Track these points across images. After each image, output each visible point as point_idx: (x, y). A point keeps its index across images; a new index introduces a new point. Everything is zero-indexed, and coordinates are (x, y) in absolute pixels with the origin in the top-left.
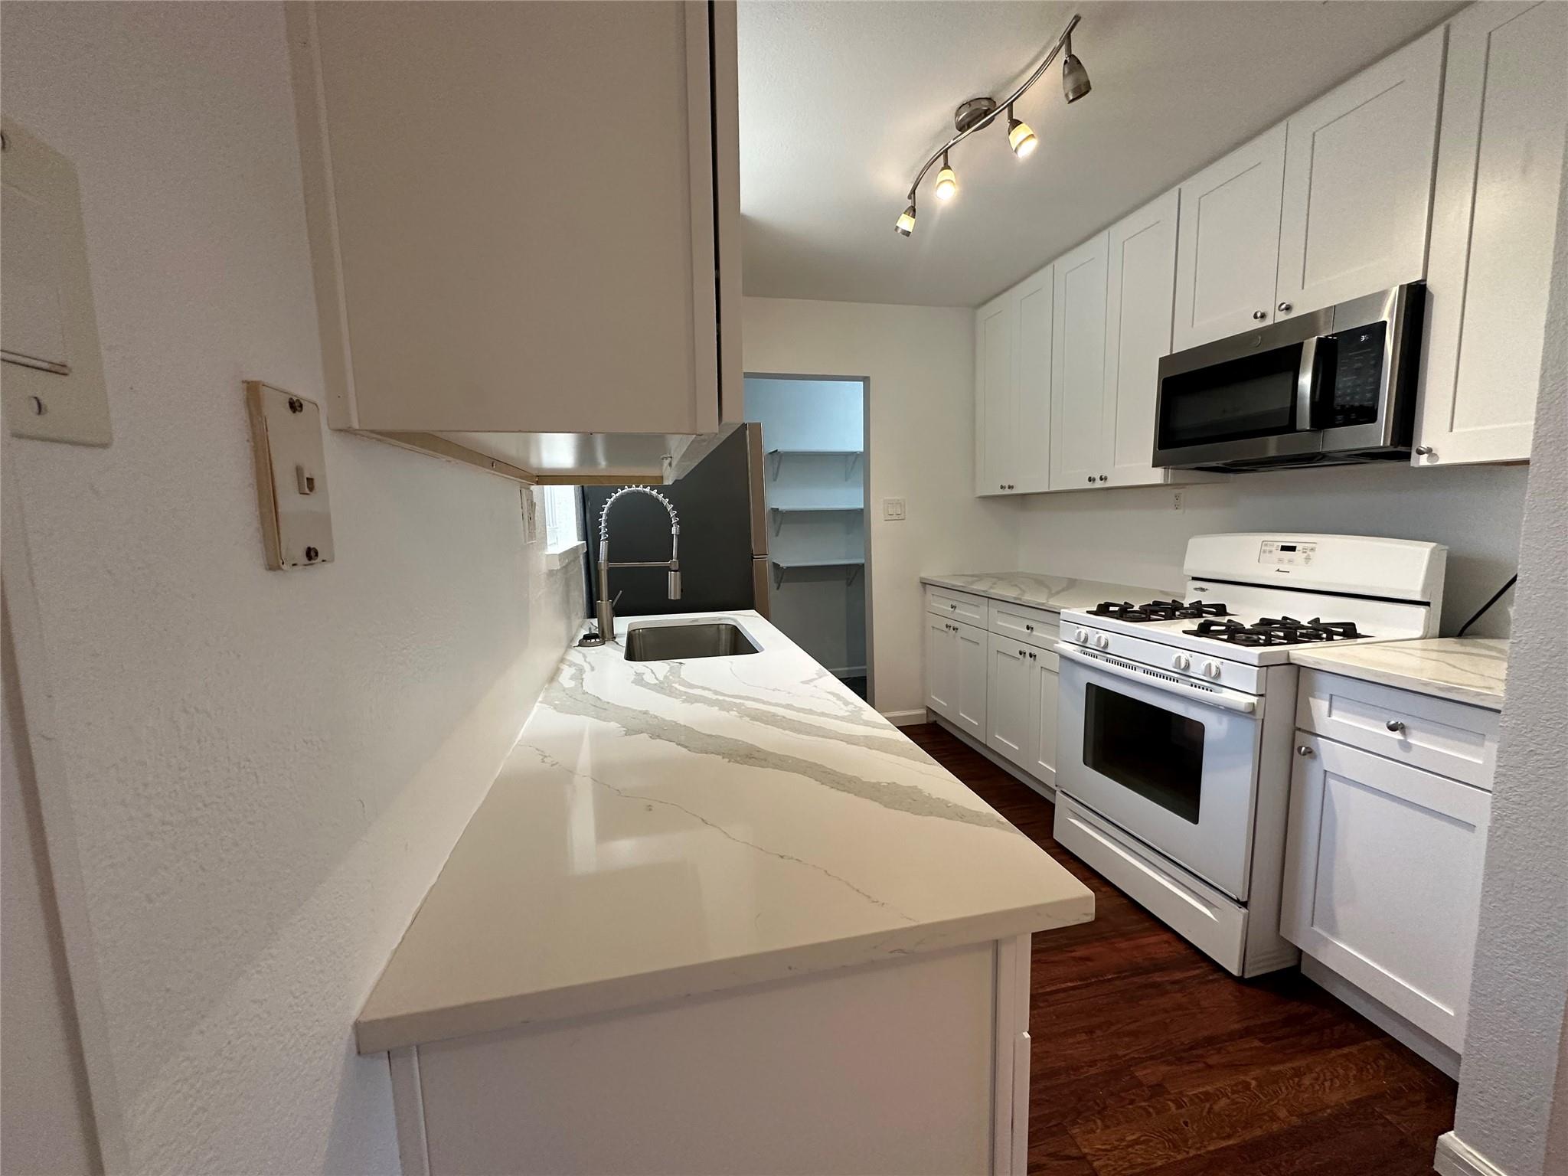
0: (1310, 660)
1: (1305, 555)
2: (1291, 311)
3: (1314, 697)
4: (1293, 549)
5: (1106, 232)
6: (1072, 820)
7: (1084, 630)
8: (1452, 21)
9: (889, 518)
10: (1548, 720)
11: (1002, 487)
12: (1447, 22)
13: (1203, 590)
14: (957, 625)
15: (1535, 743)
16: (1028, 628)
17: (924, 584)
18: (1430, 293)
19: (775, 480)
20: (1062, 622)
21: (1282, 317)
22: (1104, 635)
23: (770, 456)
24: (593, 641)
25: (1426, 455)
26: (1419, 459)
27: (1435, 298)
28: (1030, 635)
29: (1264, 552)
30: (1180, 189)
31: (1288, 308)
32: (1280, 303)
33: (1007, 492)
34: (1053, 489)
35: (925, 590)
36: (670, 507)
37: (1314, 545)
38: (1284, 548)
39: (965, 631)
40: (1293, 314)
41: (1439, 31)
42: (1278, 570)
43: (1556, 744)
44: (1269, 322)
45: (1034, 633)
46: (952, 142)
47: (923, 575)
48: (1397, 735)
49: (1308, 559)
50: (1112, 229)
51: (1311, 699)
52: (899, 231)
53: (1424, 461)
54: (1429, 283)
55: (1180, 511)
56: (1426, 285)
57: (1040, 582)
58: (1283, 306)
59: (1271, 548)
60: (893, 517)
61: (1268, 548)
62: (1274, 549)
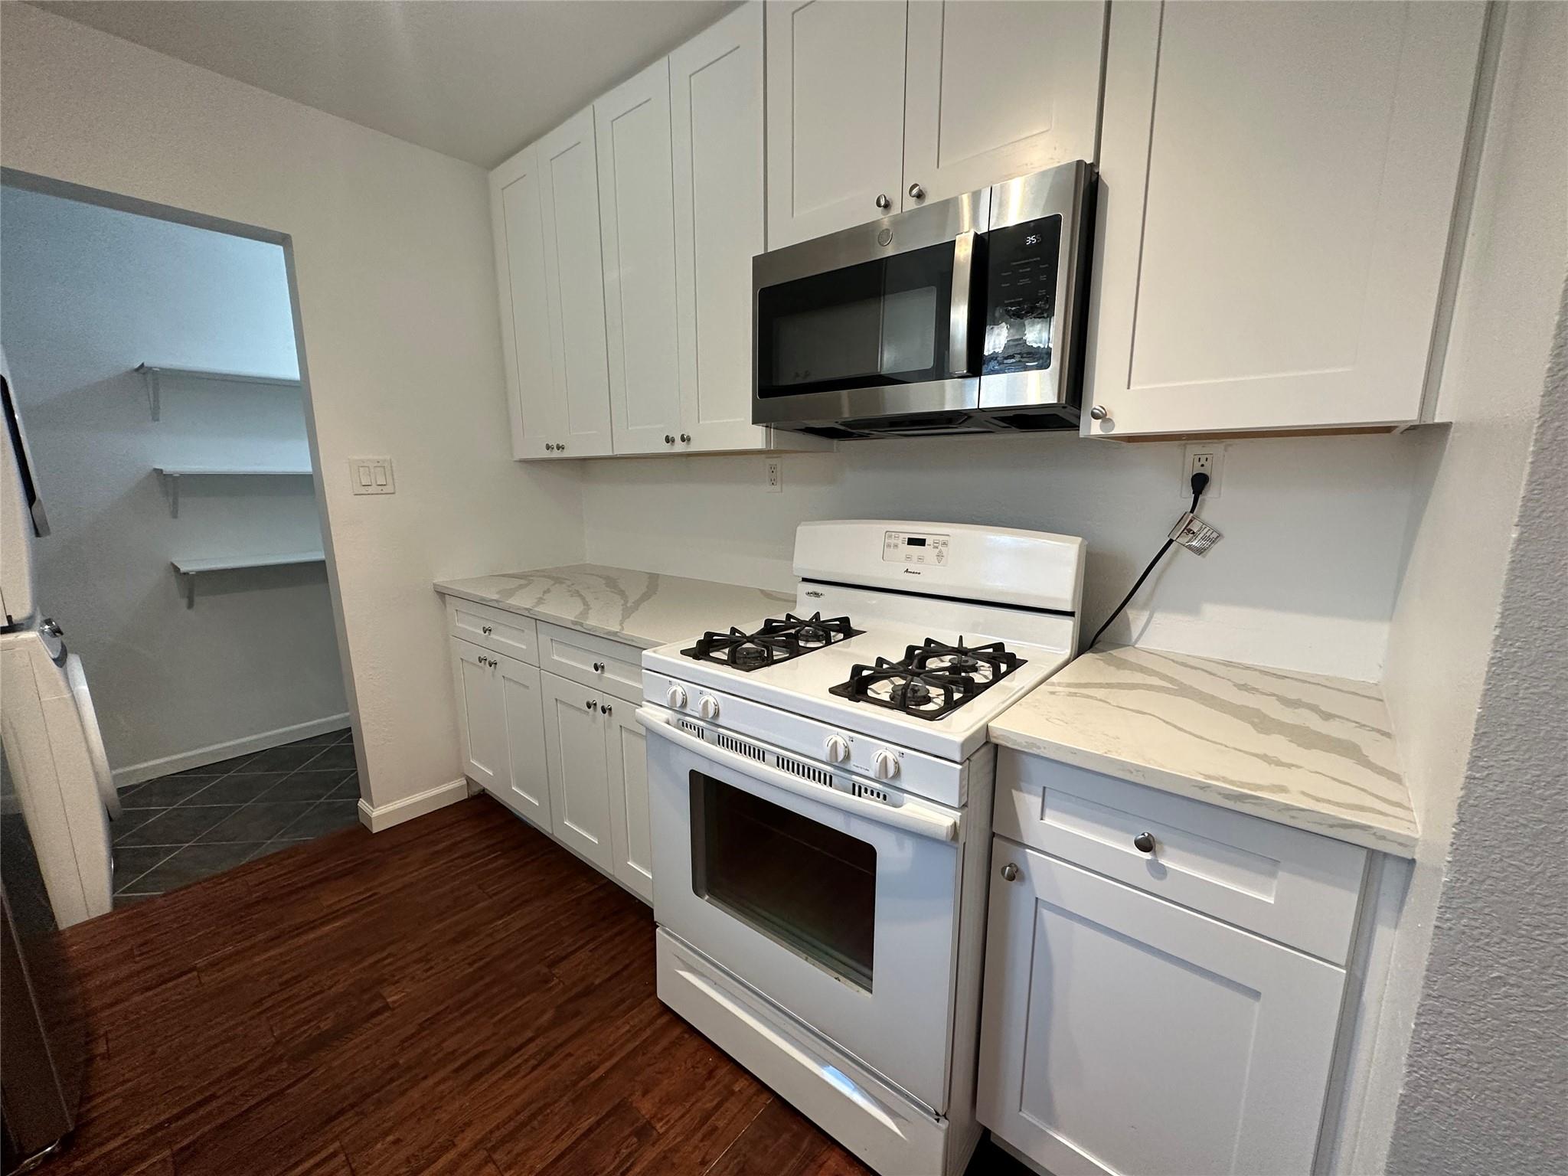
0: (1019, 740)
1: (938, 550)
2: (925, 197)
3: (1020, 789)
4: (921, 542)
5: (665, 58)
6: (683, 973)
7: (679, 688)
9: (363, 490)
10: (1537, 927)
11: (548, 447)
13: (816, 595)
14: (497, 658)
15: (1504, 965)
16: (596, 668)
17: (442, 594)
18: (1104, 183)
19: (155, 419)
20: (644, 671)
21: (912, 206)
22: (711, 697)
23: (136, 374)
25: (1098, 420)
26: (1089, 425)
27: (1110, 192)
28: (600, 677)
29: (889, 546)
31: (919, 193)
32: (909, 186)
33: (556, 454)
34: (618, 452)
35: (444, 602)
37: (946, 538)
38: (912, 542)
39: (506, 667)
40: (927, 203)
42: (907, 571)
43: (1550, 971)
44: (896, 213)
45: (607, 675)
47: (441, 579)
48: (1147, 856)
49: (940, 556)
50: (676, 54)
51: (1014, 792)
53: (1095, 428)
54: (1103, 169)
55: (777, 488)
56: (1099, 170)
57: (612, 582)
58: (913, 190)
59: (896, 542)
60: (370, 490)
61: (893, 541)
62: (899, 542)
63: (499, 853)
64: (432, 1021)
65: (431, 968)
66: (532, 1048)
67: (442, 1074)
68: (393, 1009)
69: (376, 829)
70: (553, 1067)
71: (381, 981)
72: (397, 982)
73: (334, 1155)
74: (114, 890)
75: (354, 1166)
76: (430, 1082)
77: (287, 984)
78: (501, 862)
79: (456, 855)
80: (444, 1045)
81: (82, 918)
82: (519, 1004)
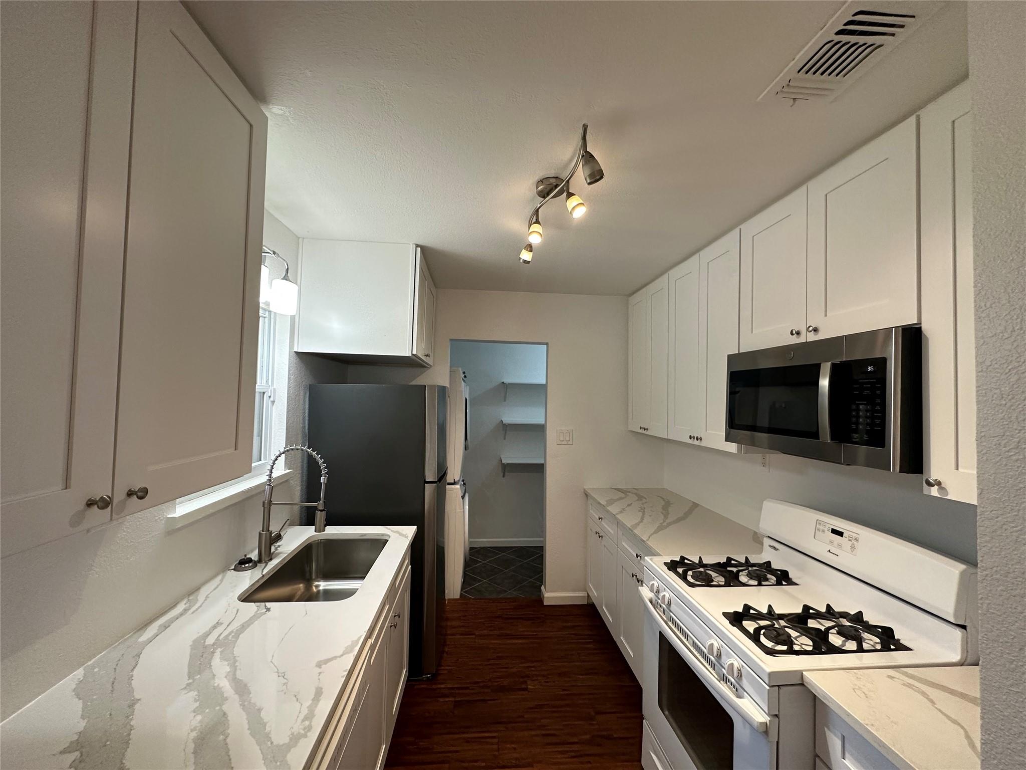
1: (851, 543)
2: (818, 333)
3: (829, 729)
4: (840, 534)
5: (697, 255)
6: (652, 754)
7: (657, 583)
8: (922, 113)
9: (559, 443)
11: (641, 427)
12: (917, 113)
14: (602, 534)
16: (637, 556)
17: (587, 495)
18: (924, 334)
20: (645, 567)
21: (812, 337)
22: (668, 594)
24: (247, 565)
25: (936, 487)
26: (930, 489)
27: (930, 342)
29: (819, 530)
30: (740, 229)
31: (816, 330)
32: (809, 325)
33: (644, 432)
34: (670, 437)
35: (587, 500)
36: (321, 461)
37: (857, 535)
38: (834, 531)
39: (606, 541)
40: (821, 336)
41: (913, 119)
42: (829, 551)
44: (802, 339)
46: (539, 205)
47: (588, 487)
49: (853, 547)
50: (702, 253)
51: (826, 730)
52: (521, 261)
53: (934, 491)
54: (924, 327)
55: (767, 469)
56: (921, 327)
57: (668, 505)
58: (811, 329)
59: (824, 529)
60: (563, 443)
61: (821, 528)
62: (826, 529)
63: (591, 641)
64: (541, 706)
65: (547, 682)
66: (576, 747)
67: (538, 732)
68: (529, 692)
69: (545, 603)
70: (582, 763)
71: (527, 676)
72: (533, 681)
73: (494, 737)
74: (462, 590)
75: (500, 747)
76: (533, 733)
77: (499, 658)
78: (591, 646)
79: (573, 632)
80: (542, 721)
81: (452, 597)
82: (576, 723)
